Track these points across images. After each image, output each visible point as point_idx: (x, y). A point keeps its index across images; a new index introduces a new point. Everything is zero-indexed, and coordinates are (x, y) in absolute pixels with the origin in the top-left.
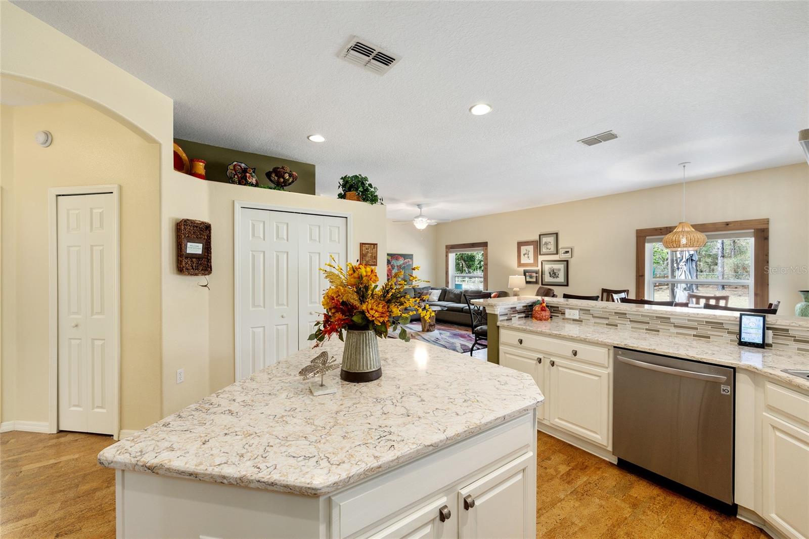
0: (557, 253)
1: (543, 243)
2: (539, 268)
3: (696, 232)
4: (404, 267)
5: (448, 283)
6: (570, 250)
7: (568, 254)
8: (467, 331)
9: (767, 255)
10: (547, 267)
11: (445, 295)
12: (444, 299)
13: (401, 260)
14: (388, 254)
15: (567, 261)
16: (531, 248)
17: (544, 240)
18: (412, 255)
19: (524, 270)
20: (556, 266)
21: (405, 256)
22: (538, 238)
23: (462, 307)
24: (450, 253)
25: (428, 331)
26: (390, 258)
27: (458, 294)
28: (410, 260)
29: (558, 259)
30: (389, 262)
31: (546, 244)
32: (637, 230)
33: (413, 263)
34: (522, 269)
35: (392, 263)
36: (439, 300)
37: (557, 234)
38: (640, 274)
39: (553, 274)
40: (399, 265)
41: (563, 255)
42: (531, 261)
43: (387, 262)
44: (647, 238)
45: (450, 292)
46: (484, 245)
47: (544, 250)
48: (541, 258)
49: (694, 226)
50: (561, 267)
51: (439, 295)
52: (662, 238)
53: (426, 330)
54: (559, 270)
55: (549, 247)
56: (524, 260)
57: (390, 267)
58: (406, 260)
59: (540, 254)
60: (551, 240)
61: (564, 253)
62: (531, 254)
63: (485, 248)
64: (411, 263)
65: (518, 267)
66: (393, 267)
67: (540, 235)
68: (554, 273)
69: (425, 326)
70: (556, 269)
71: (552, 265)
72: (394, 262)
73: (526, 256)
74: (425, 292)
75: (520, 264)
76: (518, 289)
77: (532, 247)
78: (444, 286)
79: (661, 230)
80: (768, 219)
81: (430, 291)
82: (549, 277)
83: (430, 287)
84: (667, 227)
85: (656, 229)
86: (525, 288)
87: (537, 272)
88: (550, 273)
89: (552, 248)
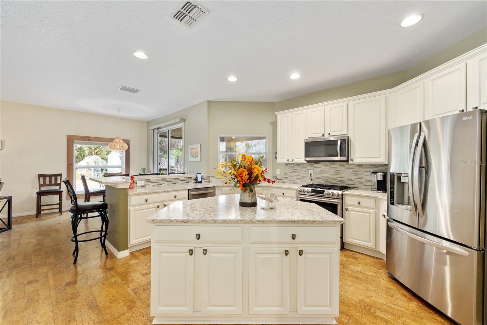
3: (124, 143)
9: (129, 155)
32: (67, 135)
38: (70, 163)
44: (74, 141)
49: (123, 140)
52: (109, 144)
79: (83, 137)
80: (129, 140)
84: (87, 137)
85: (81, 137)
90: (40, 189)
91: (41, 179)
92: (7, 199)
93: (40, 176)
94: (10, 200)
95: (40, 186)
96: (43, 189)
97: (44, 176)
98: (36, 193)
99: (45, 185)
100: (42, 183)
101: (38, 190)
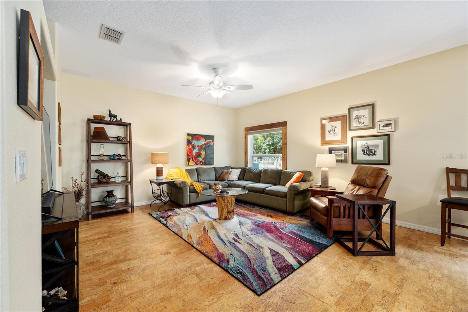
0: (373, 127)
1: (354, 117)
2: (349, 145)
4: (206, 147)
5: (247, 162)
6: (392, 122)
7: (390, 127)
8: (271, 216)
10: (360, 144)
11: (245, 174)
12: (244, 178)
13: (202, 140)
14: (188, 134)
15: (388, 136)
16: (338, 124)
17: (355, 113)
18: (213, 136)
19: (329, 148)
20: (371, 142)
21: (206, 137)
22: (346, 112)
23: (263, 188)
24: (249, 135)
25: (226, 219)
26: (190, 138)
27: (257, 173)
28: (211, 141)
29: (376, 134)
30: (189, 142)
31: (358, 117)
33: (214, 144)
34: (326, 147)
35: (192, 143)
36: (239, 179)
37: (373, 105)
39: (368, 151)
40: (199, 145)
41: (382, 128)
42: (339, 137)
43: (188, 142)
45: (250, 171)
46: (284, 124)
47: (355, 124)
48: (350, 134)
50: (380, 142)
51: (238, 174)
53: (223, 217)
54: (377, 146)
55: (362, 120)
56: (329, 137)
57: (191, 147)
58: (206, 141)
59: (350, 129)
60: (366, 113)
61: (384, 126)
62: (338, 131)
63: (284, 127)
64: (212, 144)
65: (321, 145)
66: (194, 147)
67: (349, 109)
68: (371, 151)
69: (222, 213)
70: (372, 146)
71: (367, 142)
72: (195, 142)
73: (332, 132)
74: (226, 171)
75: (324, 142)
76: (327, 169)
77: (340, 122)
78: (243, 165)
81: (230, 170)
82: (363, 155)
83: (230, 166)
86: (336, 167)
87: (346, 151)
88: (363, 150)
89: (366, 121)
90: (449, 194)
91: (452, 177)
92: (389, 205)
93: (449, 171)
94: (392, 206)
95: (450, 188)
96: (455, 195)
97: (458, 172)
98: (440, 201)
99: (458, 188)
100: (452, 183)
101: (445, 196)
